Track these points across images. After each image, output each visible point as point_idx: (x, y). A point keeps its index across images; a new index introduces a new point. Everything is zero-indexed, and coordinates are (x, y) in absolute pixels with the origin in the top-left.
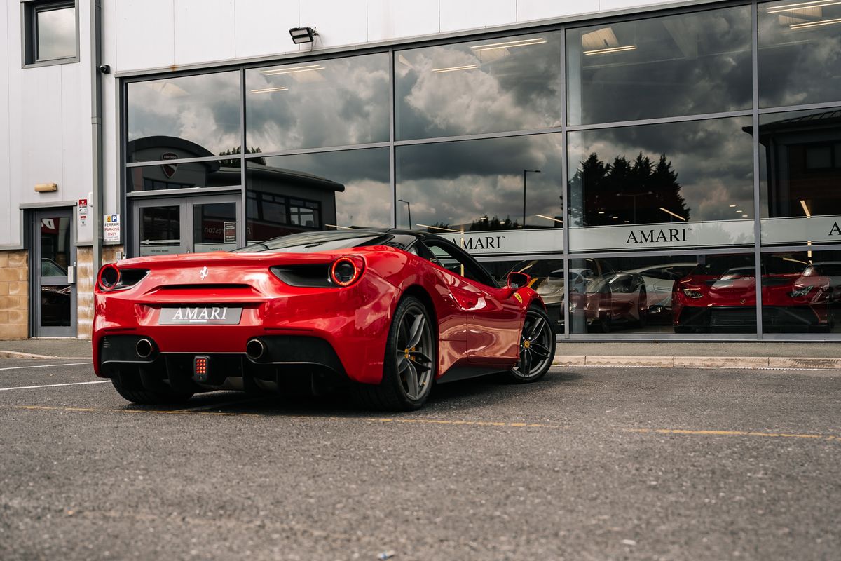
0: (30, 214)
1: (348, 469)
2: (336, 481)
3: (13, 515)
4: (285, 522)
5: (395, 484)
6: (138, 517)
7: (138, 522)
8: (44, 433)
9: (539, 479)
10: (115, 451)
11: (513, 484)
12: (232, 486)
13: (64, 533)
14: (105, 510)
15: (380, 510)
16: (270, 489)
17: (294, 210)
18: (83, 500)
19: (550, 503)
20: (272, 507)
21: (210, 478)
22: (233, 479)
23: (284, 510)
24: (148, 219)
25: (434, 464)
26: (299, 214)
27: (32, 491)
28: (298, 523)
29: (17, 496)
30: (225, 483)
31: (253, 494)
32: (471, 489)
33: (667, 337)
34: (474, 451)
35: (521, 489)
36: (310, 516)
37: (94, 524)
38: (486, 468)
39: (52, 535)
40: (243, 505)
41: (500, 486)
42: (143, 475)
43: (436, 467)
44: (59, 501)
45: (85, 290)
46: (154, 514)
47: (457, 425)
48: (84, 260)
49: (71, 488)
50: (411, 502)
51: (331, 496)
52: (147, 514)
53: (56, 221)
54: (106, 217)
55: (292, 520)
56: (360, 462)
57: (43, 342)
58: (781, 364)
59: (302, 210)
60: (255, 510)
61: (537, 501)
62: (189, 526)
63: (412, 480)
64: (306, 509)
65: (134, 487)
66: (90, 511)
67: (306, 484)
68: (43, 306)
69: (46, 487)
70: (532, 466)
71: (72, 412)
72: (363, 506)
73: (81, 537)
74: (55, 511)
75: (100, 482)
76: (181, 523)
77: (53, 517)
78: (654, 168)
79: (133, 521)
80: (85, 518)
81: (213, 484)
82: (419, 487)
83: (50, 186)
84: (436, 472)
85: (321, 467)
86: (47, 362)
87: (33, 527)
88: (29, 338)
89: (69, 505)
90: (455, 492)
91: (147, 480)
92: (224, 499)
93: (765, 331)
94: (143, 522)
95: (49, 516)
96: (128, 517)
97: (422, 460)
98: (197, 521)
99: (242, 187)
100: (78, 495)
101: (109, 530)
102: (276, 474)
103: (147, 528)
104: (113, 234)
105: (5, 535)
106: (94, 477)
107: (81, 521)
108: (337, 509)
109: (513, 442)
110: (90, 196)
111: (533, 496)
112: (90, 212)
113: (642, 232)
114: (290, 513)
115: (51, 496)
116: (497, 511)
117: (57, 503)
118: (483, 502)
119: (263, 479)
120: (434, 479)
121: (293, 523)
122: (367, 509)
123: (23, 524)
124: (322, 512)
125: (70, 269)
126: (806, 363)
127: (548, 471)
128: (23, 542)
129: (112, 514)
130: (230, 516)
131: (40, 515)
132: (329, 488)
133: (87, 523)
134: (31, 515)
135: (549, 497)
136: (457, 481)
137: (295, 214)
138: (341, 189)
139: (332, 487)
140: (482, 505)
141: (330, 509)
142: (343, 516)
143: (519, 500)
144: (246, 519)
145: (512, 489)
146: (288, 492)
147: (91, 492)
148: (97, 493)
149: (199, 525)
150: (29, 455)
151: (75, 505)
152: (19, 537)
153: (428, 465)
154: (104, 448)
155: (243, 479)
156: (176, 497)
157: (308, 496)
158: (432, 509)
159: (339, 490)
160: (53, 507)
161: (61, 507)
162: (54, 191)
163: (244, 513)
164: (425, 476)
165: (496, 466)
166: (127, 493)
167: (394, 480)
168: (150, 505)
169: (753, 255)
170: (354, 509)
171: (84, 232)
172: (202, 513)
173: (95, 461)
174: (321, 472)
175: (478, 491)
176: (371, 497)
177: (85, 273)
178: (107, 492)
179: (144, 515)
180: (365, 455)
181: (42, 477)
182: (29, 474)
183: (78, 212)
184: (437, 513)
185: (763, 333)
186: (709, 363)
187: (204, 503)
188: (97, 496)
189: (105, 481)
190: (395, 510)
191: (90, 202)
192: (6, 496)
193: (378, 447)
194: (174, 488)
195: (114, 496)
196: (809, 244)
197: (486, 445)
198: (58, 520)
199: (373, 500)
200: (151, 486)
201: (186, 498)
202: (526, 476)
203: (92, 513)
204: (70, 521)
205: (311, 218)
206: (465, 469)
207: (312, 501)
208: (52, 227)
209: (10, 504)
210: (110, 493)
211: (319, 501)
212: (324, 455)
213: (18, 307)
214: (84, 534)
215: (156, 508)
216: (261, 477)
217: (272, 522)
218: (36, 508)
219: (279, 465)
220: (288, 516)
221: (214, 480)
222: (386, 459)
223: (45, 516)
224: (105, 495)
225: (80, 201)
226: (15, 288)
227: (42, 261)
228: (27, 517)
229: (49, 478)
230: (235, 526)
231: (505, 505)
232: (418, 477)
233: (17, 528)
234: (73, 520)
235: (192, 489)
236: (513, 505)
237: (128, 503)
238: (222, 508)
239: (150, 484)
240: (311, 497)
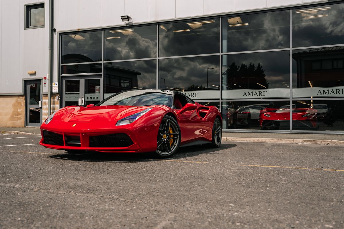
0: (26, 82)
1: (135, 177)
2: (130, 181)
3: (16, 190)
4: (111, 195)
5: (151, 183)
6: (59, 192)
7: (59, 194)
8: (28, 161)
9: (203, 182)
10: (53, 169)
11: (193, 184)
12: (93, 182)
13: (33, 197)
14: (48, 189)
15: (145, 192)
16: (106, 184)
17: (122, 81)
18: (40, 186)
19: (206, 191)
20: (107, 190)
21: (86, 179)
22: (94, 180)
23: (111, 191)
24: (69, 84)
25: (166, 176)
27: (23, 182)
28: (115, 196)
29: (18, 184)
30: (91, 181)
31: (100, 185)
32: (178, 185)
33: (257, 131)
34: (181, 172)
35: (196, 185)
36: (120, 193)
37: (44, 194)
38: (185, 178)
39: (29, 198)
40: (96, 189)
41: (189, 184)
42: (62, 177)
43: (167, 177)
44: (32, 186)
45: (45, 110)
46: (65, 191)
47: (176, 162)
48: (45, 99)
49: (37, 181)
50: (156, 189)
51: (128, 187)
52: (62, 191)
53: (36, 85)
54: (53, 83)
55: (113, 195)
56: (140, 175)
57: (30, 128)
58: (298, 142)
59: (125, 82)
60: (100, 191)
61: (201, 190)
62: (77, 196)
63: (158, 181)
64: (119, 191)
65: (59, 182)
66: (43, 189)
67: (120, 182)
68: (30, 115)
69: (28, 181)
70: (201, 177)
71: (39, 154)
72: (139, 190)
73: (39, 199)
74: (31, 189)
75: (47, 180)
76: (74, 195)
77: (30, 191)
78: (256, 68)
79: (57, 193)
80: (41, 192)
81: (86, 181)
82: (160, 184)
83: (33, 72)
84: (166, 179)
85: (126, 176)
86: (31, 136)
87: (22, 195)
88: (25, 127)
89: (35, 187)
90: (173, 186)
91: (63, 179)
92: (90, 187)
93: (293, 129)
94: (61, 194)
95: (28, 191)
96: (56, 192)
97: (162, 174)
98: (80, 194)
99: (102, 73)
100: (39, 184)
101: (49, 197)
102: (109, 178)
103: (62, 196)
104: (56, 90)
105: (13, 197)
106: (45, 178)
107: (39, 193)
108: (130, 191)
109: (196, 169)
110: (48, 76)
111: (200, 188)
112: (48, 82)
113: (249, 92)
114: (113, 192)
115: (29, 184)
116: (186, 193)
117: (31, 187)
118: (182, 190)
119: (104, 180)
120: (165, 181)
121: (114, 196)
122: (140, 191)
123: (19, 194)
124: (124, 192)
125: (40, 102)
126: (307, 142)
127: (207, 179)
128: (19, 199)
129: (50, 191)
130: (91, 192)
131: (25, 190)
132: (128, 184)
133: (41, 194)
134: (22, 190)
135: (206, 188)
136: (173, 182)
137: (122, 83)
138: (140, 74)
139: (128, 183)
140: (181, 191)
141: (127, 191)
142: (132, 194)
143: (195, 189)
144: (97, 194)
145: (193, 185)
146: (113, 185)
147: (43, 183)
148: (45, 184)
149: (81, 195)
150: (23, 169)
151: (38, 187)
152: (18, 198)
153: (164, 176)
154: (49, 167)
155: (97, 180)
156: (73, 186)
157: (120, 186)
158: (163, 192)
159: (131, 184)
160: (30, 188)
161: (32, 188)
162: (35, 74)
163: (97, 191)
164: (163, 180)
165: (188, 177)
166: (56, 184)
167: (151, 181)
168: (64, 188)
169: (289, 101)
170: (135, 191)
171: (45, 89)
172: (82, 191)
173: (46, 172)
174: (125, 178)
175: (181, 186)
176: (142, 187)
177: (45, 103)
178: (49, 183)
179: (61, 192)
180: (142, 172)
181: (27, 177)
182: (22, 176)
183: (43, 81)
184: (165, 193)
185: (292, 130)
186: (272, 141)
187: (83, 188)
188: (46, 184)
189: (49, 179)
190: (150, 192)
191: (47, 78)
192: (14, 184)
193: (147, 169)
194: (72, 182)
195: (51, 185)
196: (312, 98)
197: (186, 169)
198: (31, 192)
199: (143, 188)
200: (64, 182)
201: (77, 186)
202: (199, 181)
203: (43, 190)
204: (35, 193)
205: (128, 84)
206: (177, 178)
207: (121, 188)
208: (34, 86)
209: (15, 186)
210: (50, 183)
211: (123, 188)
212: (127, 172)
213: (21, 115)
214: (39, 197)
215: (66, 189)
216: (104, 179)
217: (106, 195)
218: (24, 188)
219: (111, 175)
220: (112, 193)
221: (87, 180)
222: (149, 173)
223: (27, 191)
224: (48, 184)
225: (44, 78)
226: (20, 108)
227: (30, 99)
228: (21, 191)
229: (29, 178)
230: (93, 196)
231: (190, 191)
232: (160, 180)
233: (17, 195)
234: (37, 193)
235: (79, 183)
236: (193, 191)
237: (56, 187)
238: (89, 190)
239: (64, 181)
240: (120, 187)
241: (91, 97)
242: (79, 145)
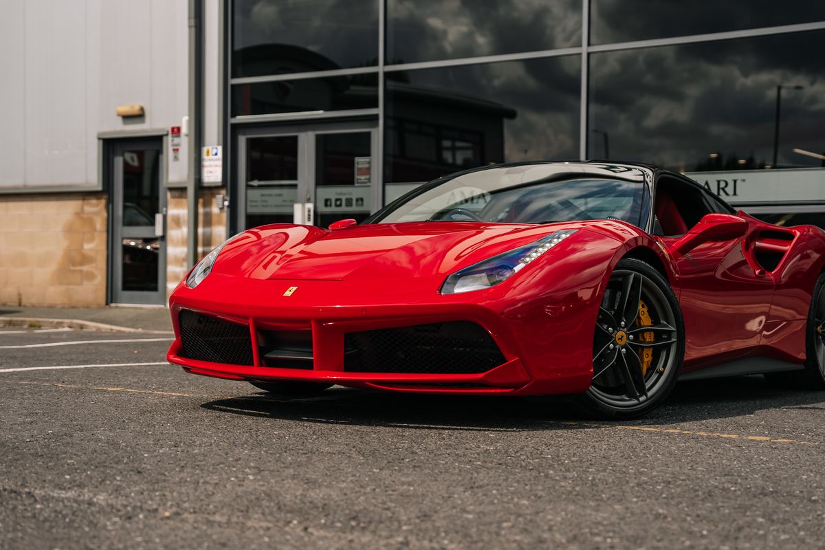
0: (111, 146)
1: (518, 482)
2: (501, 495)
3: (99, 512)
4: (435, 541)
5: (580, 502)
6: (249, 524)
7: (249, 529)
8: (129, 419)
9: (787, 509)
10: (218, 445)
11: (748, 513)
12: (365, 493)
13: (160, 536)
14: (209, 514)
15: (561, 534)
16: (414, 500)
17: (447, 143)
18: (181, 500)
19: (803, 541)
20: (417, 521)
21: (338, 482)
22: (368, 485)
23: (434, 526)
24: (256, 155)
25: (636, 481)
26: (454, 149)
27: (119, 486)
28: (451, 542)
29: (103, 492)
30: (357, 489)
31: (393, 505)
32: (688, 515)
34: (692, 469)
35: (760, 520)
36: (466, 536)
37: (195, 528)
38: (710, 491)
39: (147, 538)
40: (381, 516)
41: (730, 514)
42: (254, 475)
43: (639, 485)
44: (152, 499)
45: (176, 245)
46: (269, 521)
47: (668, 434)
48: (177, 206)
49: (167, 485)
50: (603, 525)
51: (495, 512)
52: (260, 520)
53: (141, 155)
54: (205, 150)
55: (444, 538)
56: (534, 473)
57: (123, 310)
59: (458, 144)
60: (396, 524)
61: (783, 537)
62: (313, 538)
63: (605, 499)
64: (463, 526)
65: (241, 489)
66: (190, 513)
67: (461, 496)
68: (125, 266)
69: (135, 483)
70: (776, 492)
71: (163, 397)
72: (538, 526)
73: (181, 543)
74: (149, 511)
75: (202, 481)
76: (302, 534)
77: (146, 517)
79: (243, 528)
80: (184, 521)
81: (341, 489)
82: (614, 509)
83: (135, 110)
84: (638, 491)
85: (482, 478)
86: (129, 335)
87: (123, 528)
88: (107, 304)
89: (164, 505)
90: (665, 517)
91: (259, 480)
92: (357, 508)
94: (256, 529)
95: (141, 516)
96: (237, 523)
97: (619, 475)
98: (322, 533)
99: (380, 111)
100: (175, 494)
101: (214, 537)
102: (423, 482)
103: (261, 537)
104: (213, 172)
105: (92, 534)
106: (194, 474)
107: (180, 525)
108: (503, 529)
109: (749, 460)
110: (185, 122)
111: (778, 531)
112: (185, 143)
114: (442, 529)
115: (142, 493)
116: (724, 545)
117: (150, 502)
118: (705, 532)
119: (405, 487)
120: (635, 500)
121: (446, 542)
122: (543, 531)
123: (112, 524)
124: (484, 531)
125: (159, 217)
127: (802, 501)
128: (112, 544)
129: (217, 518)
130: (364, 529)
131: (130, 514)
132: (492, 503)
133: (188, 527)
134: (120, 513)
135: (802, 533)
136: (667, 504)
137: (447, 149)
138: (512, 115)
139: (496, 501)
140: (703, 536)
141: (493, 528)
142: (513, 538)
143: (756, 534)
144: (384, 533)
145: (748, 519)
146: (438, 504)
147: (191, 491)
148: (197, 493)
149: (326, 537)
150: (113, 444)
151: (172, 505)
152: (108, 538)
153: (627, 482)
154: (205, 440)
155: (379, 486)
156: (295, 503)
157: (464, 511)
158: (632, 536)
159: (506, 505)
160: (145, 506)
161: (155, 507)
162: (139, 116)
163: (382, 526)
164: (623, 495)
165: (724, 489)
166: (234, 496)
167: (580, 497)
168: (264, 510)
170: (525, 530)
171: (176, 170)
172: (328, 523)
173: (194, 456)
174: (481, 483)
175: (698, 519)
176: (549, 517)
177: (178, 222)
178: (210, 493)
179: (256, 521)
180: (540, 465)
181: (132, 470)
182: (115, 466)
183: (169, 142)
184: (639, 542)
187: (332, 512)
188: (198, 497)
189: (208, 479)
190: (582, 534)
191: (184, 130)
192: (89, 491)
193: (558, 456)
194: (292, 492)
195: (218, 497)
197: (710, 462)
198: (152, 522)
199: (551, 520)
200: (264, 488)
201: (308, 504)
202: (768, 503)
203: (193, 516)
204: (166, 524)
205: (469, 154)
206: (679, 490)
207: (470, 516)
208: (136, 163)
209: (95, 500)
210: (213, 493)
211: (479, 517)
212: (485, 462)
213: (94, 265)
214: (183, 539)
215: (271, 513)
216: (403, 484)
217: (418, 540)
218: (125, 506)
219: (427, 471)
220: (438, 534)
221: (344, 485)
222: (568, 470)
223: (137, 516)
224: (208, 496)
225: (173, 129)
226: (91, 240)
227: (125, 208)
228: (116, 516)
229: (139, 472)
230: (370, 541)
231: (737, 538)
232: (613, 496)
233: (105, 527)
234: (171, 522)
235: (316, 495)
237: (236, 506)
238: (354, 518)
239: (263, 485)
240: (468, 512)
241: (337, 200)
242: (308, 365)
